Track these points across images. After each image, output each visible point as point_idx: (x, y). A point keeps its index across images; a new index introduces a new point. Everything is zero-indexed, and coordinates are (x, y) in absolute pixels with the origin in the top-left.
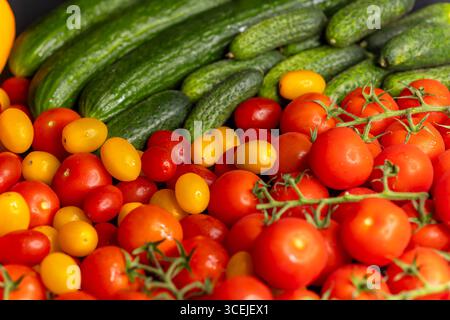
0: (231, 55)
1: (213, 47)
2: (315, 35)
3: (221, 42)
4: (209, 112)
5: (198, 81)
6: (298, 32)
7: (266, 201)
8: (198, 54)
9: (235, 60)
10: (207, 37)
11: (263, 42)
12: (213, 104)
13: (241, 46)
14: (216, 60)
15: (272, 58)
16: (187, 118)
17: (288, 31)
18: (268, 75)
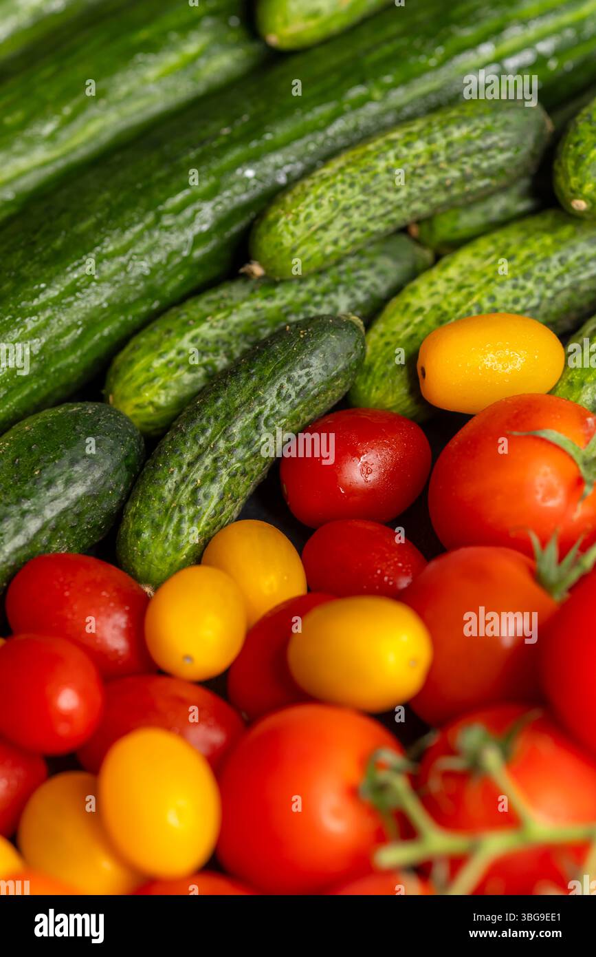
0: (257, 270)
1: (199, 240)
2: (514, 181)
3: (222, 224)
4: (198, 475)
5: (157, 363)
6: (466, 178)
7: (408, 832)
8: (154, 271)
9: (272, 281)
10: (178, 211)
11: (357, 218)
12: (210, 447)
13: (288, 241)
14: (212, 284)
15: (386, 263)
16: (128, 496)
17: (433, 178)
18: (380, 327)
